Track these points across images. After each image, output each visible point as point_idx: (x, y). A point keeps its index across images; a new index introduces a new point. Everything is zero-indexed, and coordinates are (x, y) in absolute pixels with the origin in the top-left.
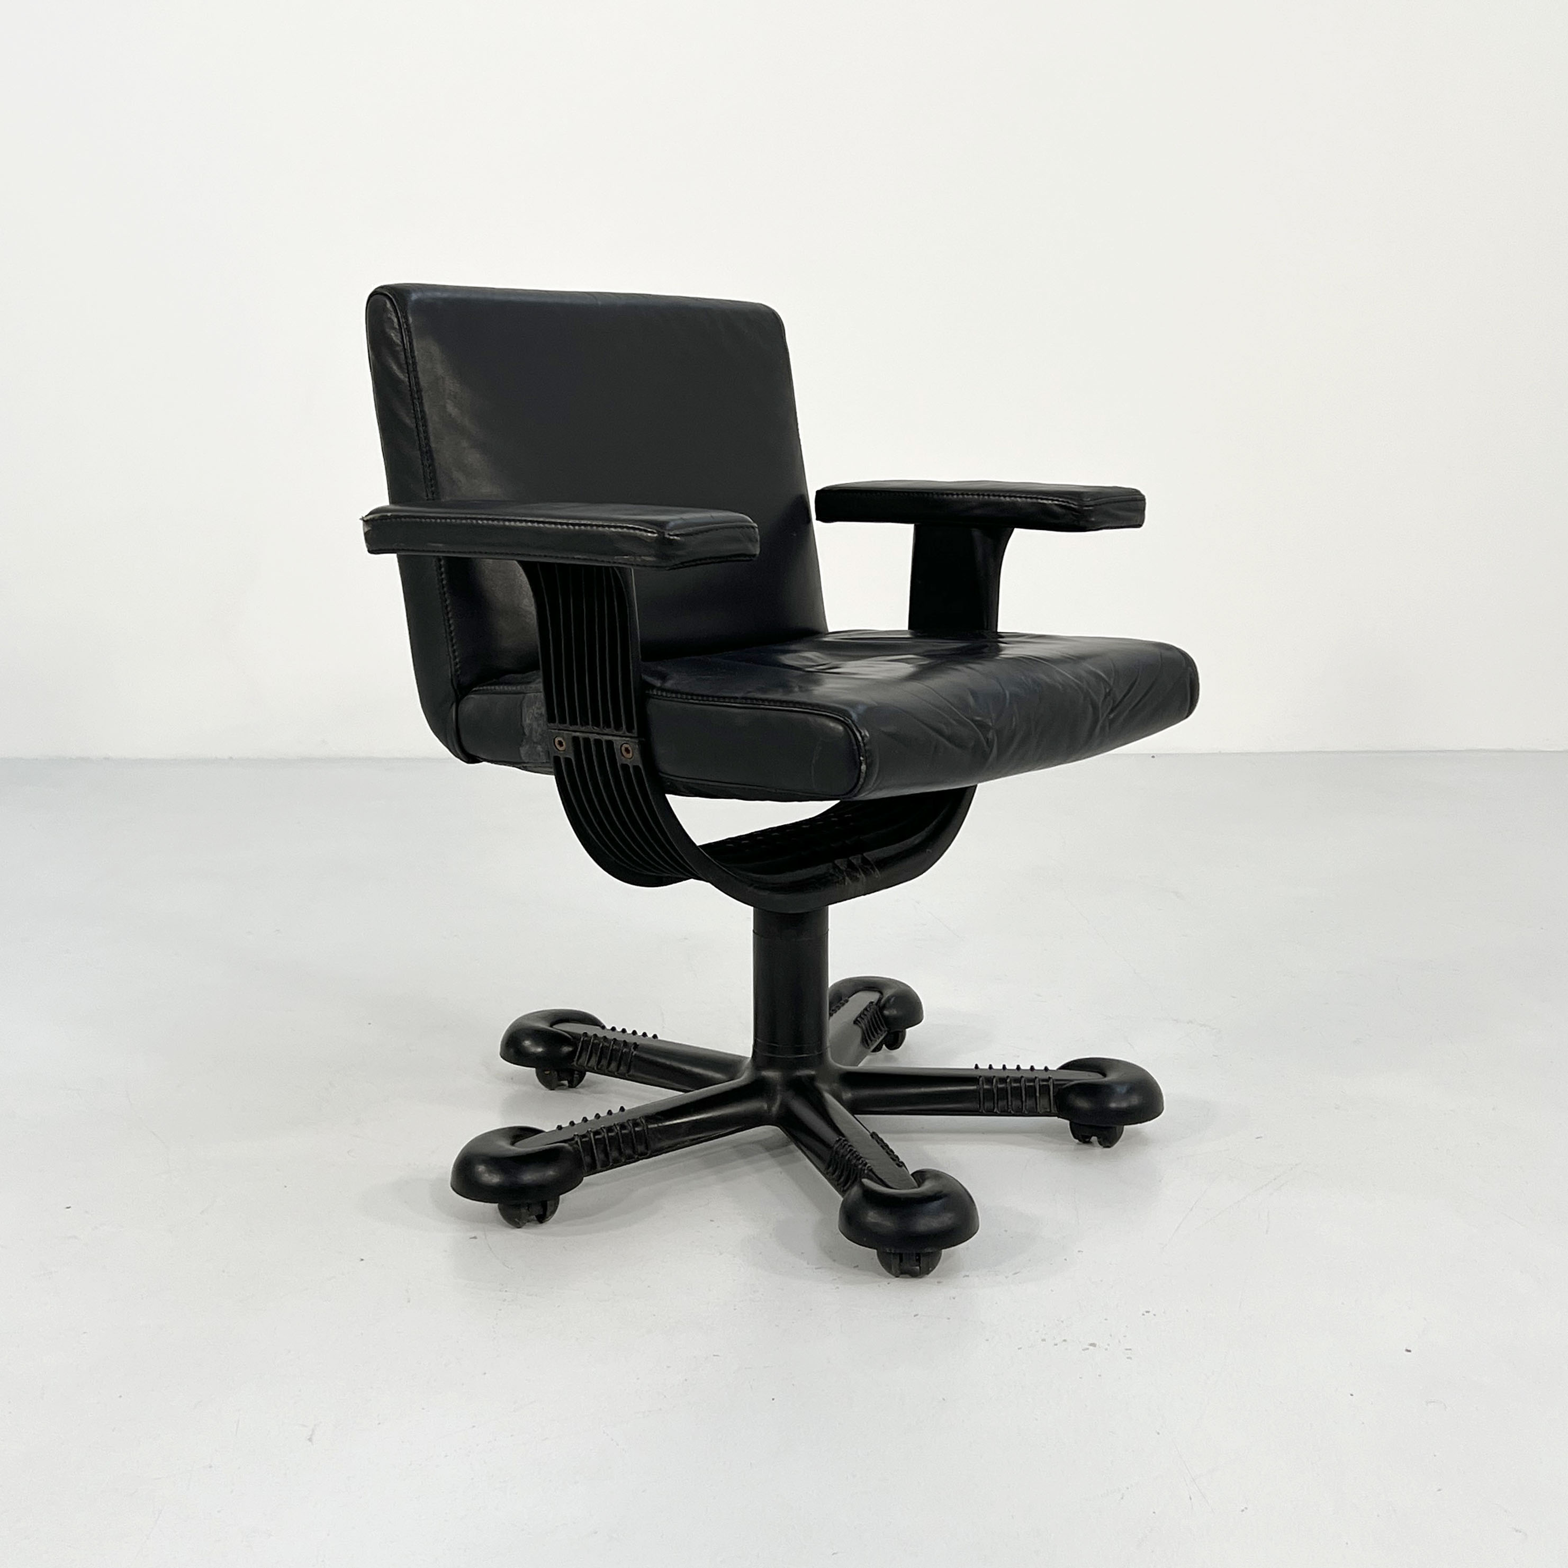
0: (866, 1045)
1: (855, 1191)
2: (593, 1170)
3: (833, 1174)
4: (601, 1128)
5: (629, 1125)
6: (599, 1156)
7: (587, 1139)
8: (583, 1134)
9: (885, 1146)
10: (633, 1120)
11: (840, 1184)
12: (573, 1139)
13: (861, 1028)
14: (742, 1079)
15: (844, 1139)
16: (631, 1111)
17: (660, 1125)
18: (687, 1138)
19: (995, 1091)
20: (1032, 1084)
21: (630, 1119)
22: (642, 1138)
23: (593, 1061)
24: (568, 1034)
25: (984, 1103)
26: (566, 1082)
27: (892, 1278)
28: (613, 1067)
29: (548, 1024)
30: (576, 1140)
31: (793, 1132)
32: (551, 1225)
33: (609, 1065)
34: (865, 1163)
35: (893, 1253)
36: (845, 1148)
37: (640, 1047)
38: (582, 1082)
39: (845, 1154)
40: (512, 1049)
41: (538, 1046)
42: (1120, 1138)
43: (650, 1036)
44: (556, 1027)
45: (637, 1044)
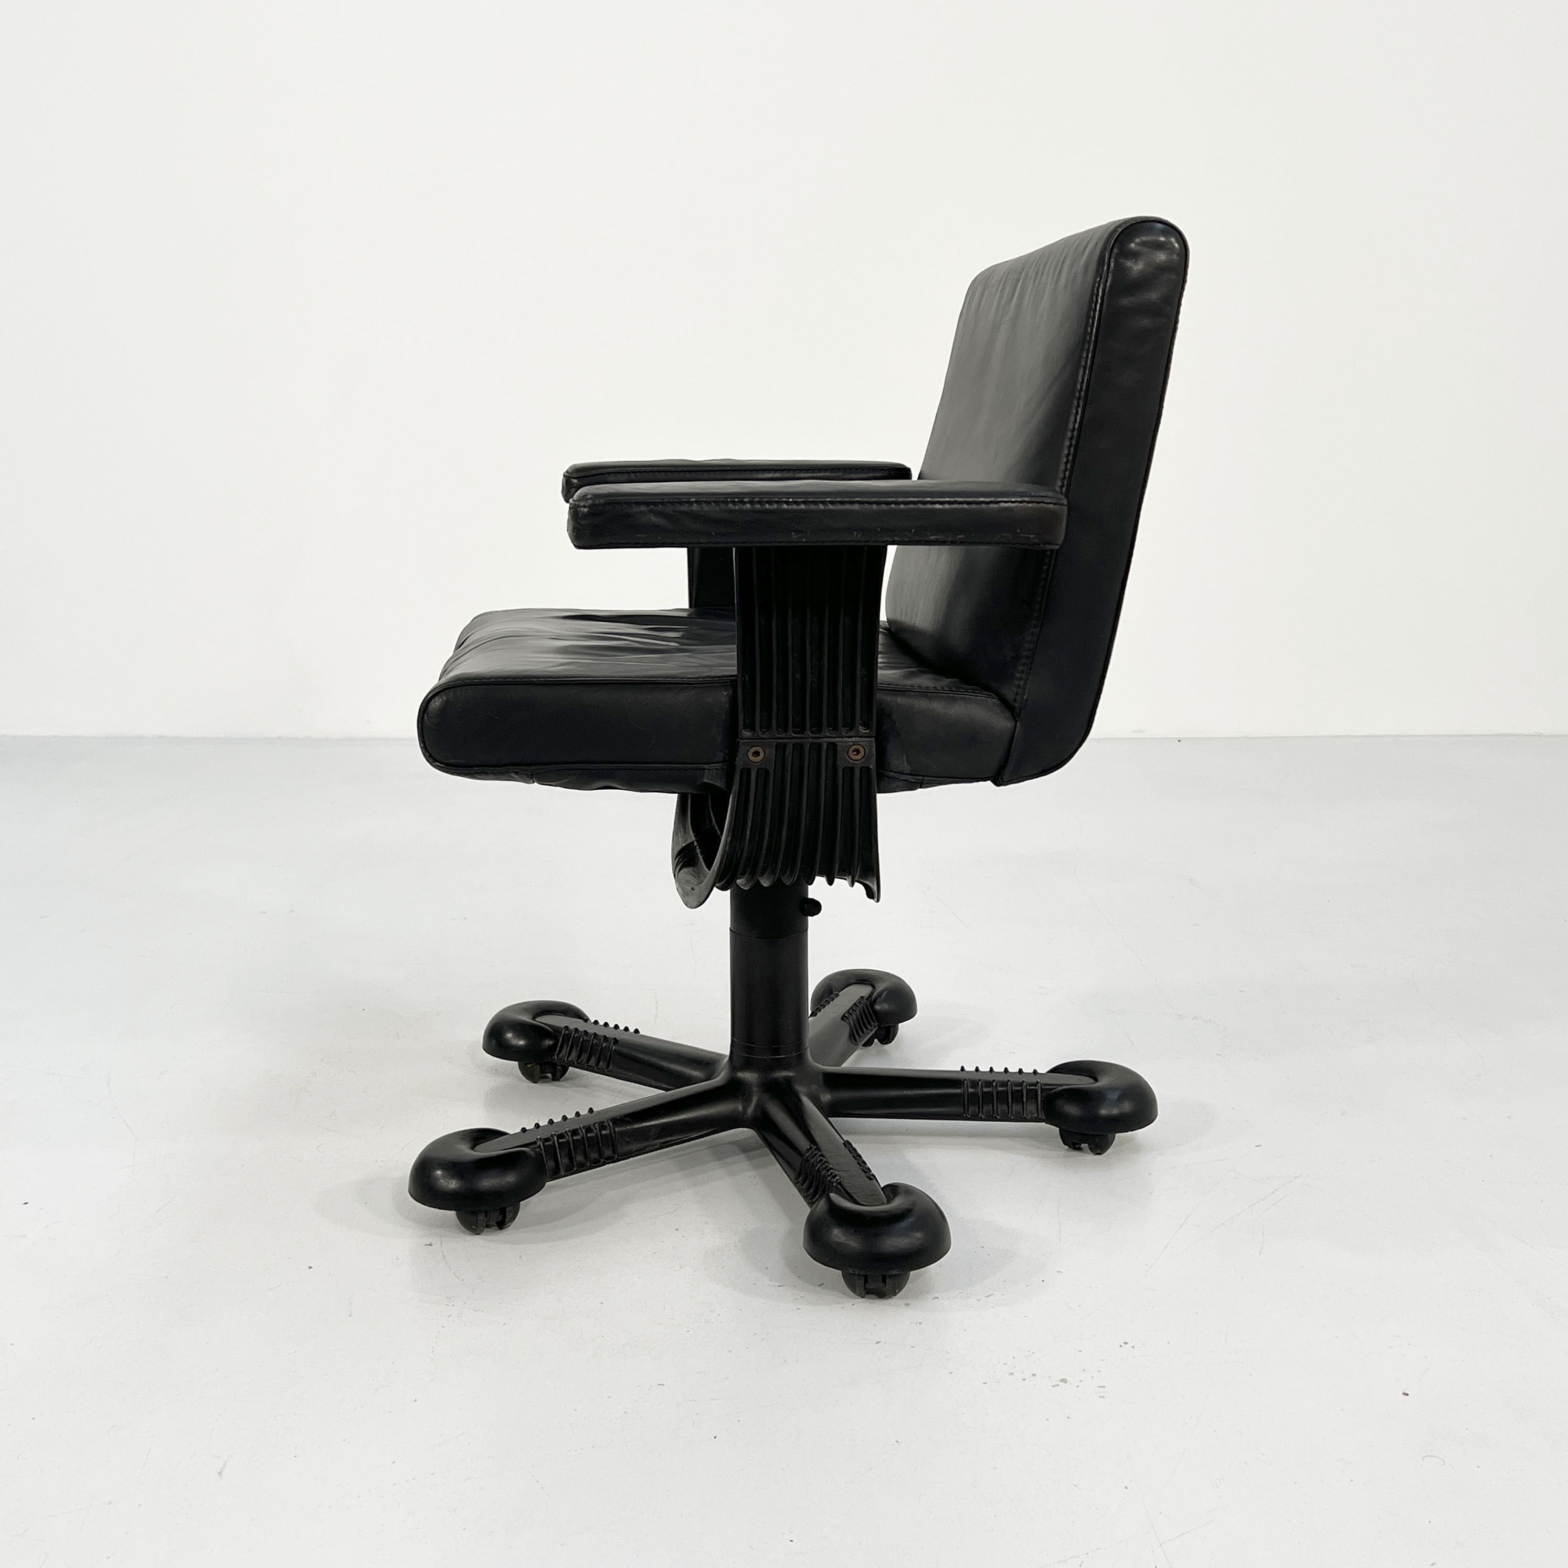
0: (854, 1042)
1: (822, 1204)
2: (556, 1175)
3: (804, 1183)
4: (566, 1132)
5: (596, 1128)
6: (564, 1161)
7: (551, 1143)
8: (546, 1137)
9: (858, 1157)
10: (601, 1122)
11: (809, 1195)
12: (535, 1143)
13: (849, 1024)
14: (718, 1079)
15: (815, 1147)
16: (599, 1112)
17: (628, 1127)
18: (657, 1141)
19: (980, 1094)
20: (1019, 1088)
21: (596, 1121)
22: (610, 1141)
23: (574, 1054)
24: (549, 1027)
25: (968, 1107)
26: (550, 1075)
27: (857, 1299)
28: (592, 1062)
29: (531, 1016)
30: (538, 1144)
31: (767, 1136)
32: (509, 1233)
33: (589, 1059)
34: (834, 1174)
35: (858, 1275)
36: (815, 1158)
37: (620, 1041)
38: (565, 1076)
39: (815, 1164)
40: (494, 1042)
41: (520, 1039)
42: (1111, 1145)
43: (632, 1030)
44: (538, 1019)
45: (618, 1039)
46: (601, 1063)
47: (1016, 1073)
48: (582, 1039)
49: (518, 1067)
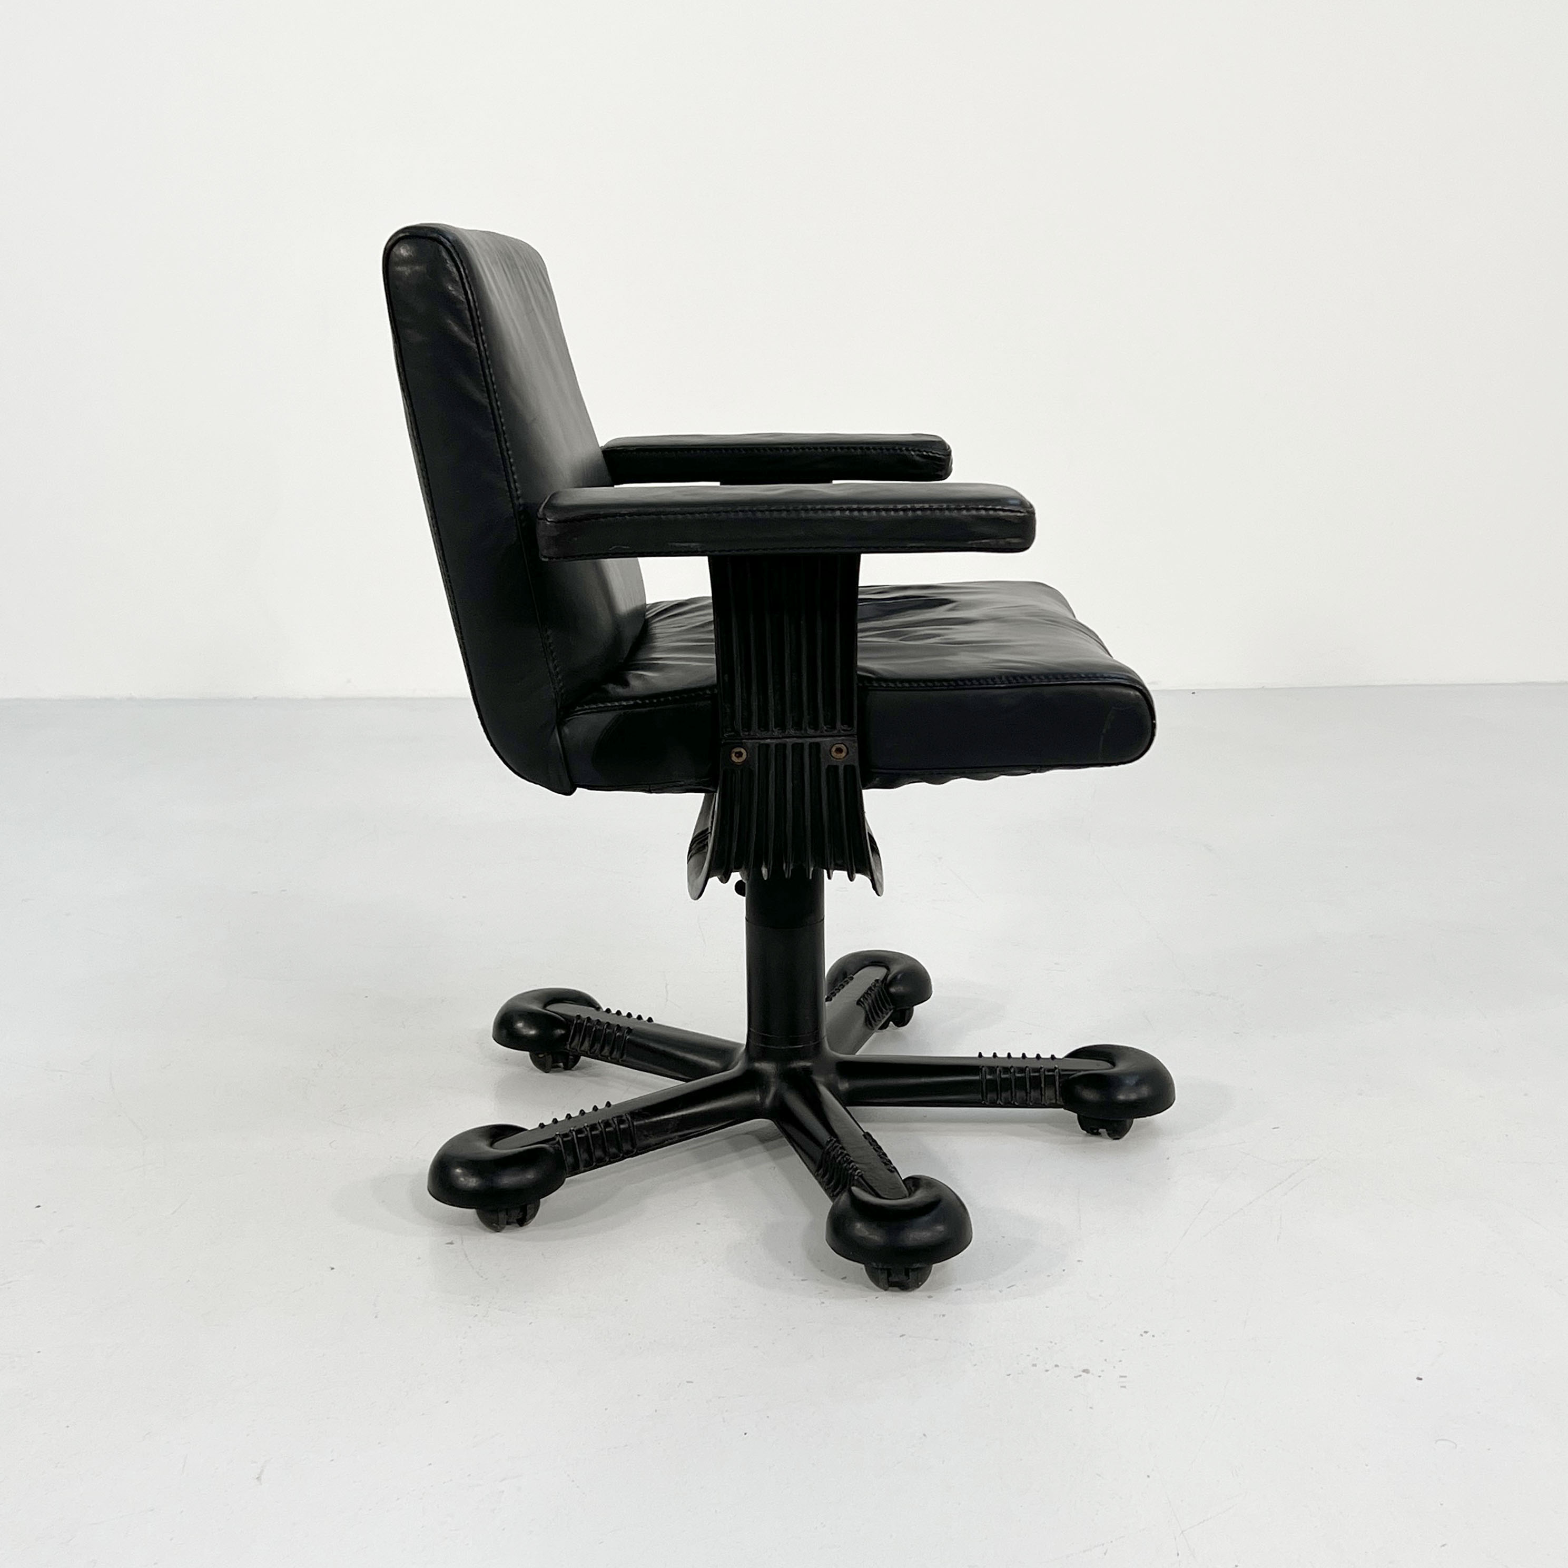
0: (870, 1027)
1: (844, 1197)
2: (575, 1170)
3: (824, 1176)
4: (584, 1127)
5: (614, 1123)
6: (583, 1156)
7: (570, 1138)
8: (564, 1132)
9: (878, 1149)
10: (618, 1117)
11: (830, 1188)
12: (554, 1139)
13: (865, 1008)
14: (735, 1070)
15: (835, 1139)
16: (617, 1107)
17: (647, 1121)
18: (676, 1134)
19: (998, 1081)
20: (1037, 1074)
21: (614, 1115)
22: (628, 1135)
23: (586, 1045)
24: (560, 1015)
25: (987, 1094)
27: (879, 1291)
28: (606, 1051)
29: (541, 1005)
30: (557, 1140)
31: (786, 1127)
32: (531, 1229)
33: (602, 1049)
34: (855, 1167)
35: (881, 1269)
36: (835, 1151)
37: (632, 1031)
38: (577, 1065)
39: (836, 1156)
40: (504, 1032)
41: (531, 1028)
42: (1129, 1130)
43: (645, 1018)
44: (548, 1008)
45: (631, 1028)
46: (615, 1053)
47: (1034, 1058)
48: (594, 1029)
49: (529, 1058)
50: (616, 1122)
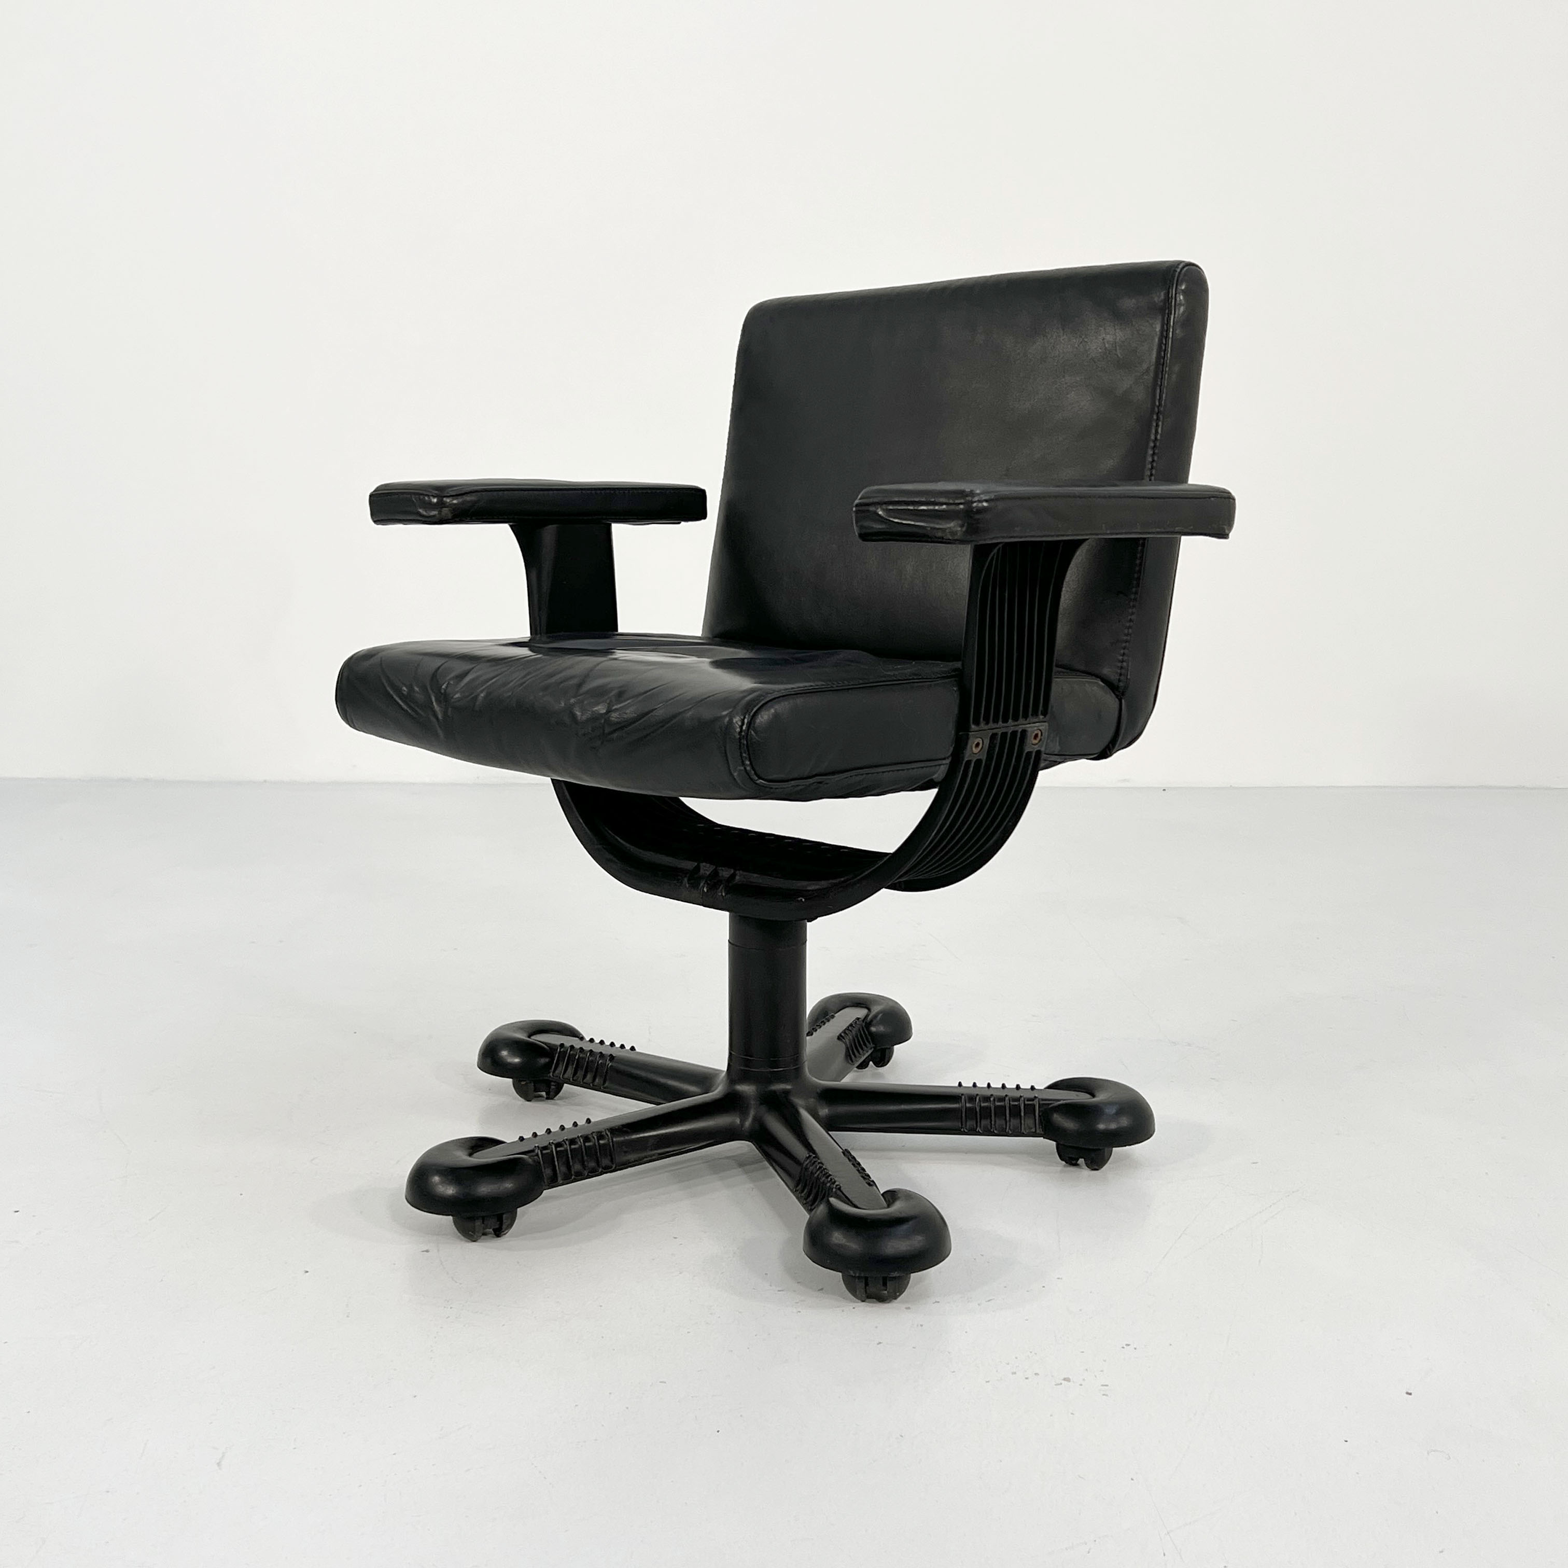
0: (850, 1062)
1: (821, 1209)
2: (553, 1183)
3: (802, 1191)
4: (564, 1141)
5: (594, 1138)
6: (561, 1169)
7: (549, 1151)
8: (545, 1145)
9: (857, 1164)
10: (599, 1132)
11: (808, 1202)
12: (533, 1151)
13: (845, 1044)
14: (714, 1093)
15: (814, 1156)
16: (597, 1123)
17: (626, 1138)
18: (656, 1152)
19: (978, 1110)
20: (1016, 1103)
21: (594, 1131)
22: (608, 1151)
23: (570, 1071)
24: (546, 1045)
25: (966, 1122)
26: (544, 1094)
28: (589, 1077)
29: (525, 1035)
30: (536, 1152)
31: (765, 1148)
32: (508, 1239)
33: (585, 1076)
34: (833, 1180)
35: (859, 1277)
36: (814, 1165)
37: (615, 1058)
38: (559, 1095)
39: (814, 1171)
40: (489, 1060)
41: (515, 1056)
42: (1108, 1160)
43: (628, 1047)
44: (532, 1037)
45: (614, 1055)
46: (597, 1080)
47: (1013, 1089)
48: (578, 1057)
49: (512, 1085)
50: (595, 1137)
